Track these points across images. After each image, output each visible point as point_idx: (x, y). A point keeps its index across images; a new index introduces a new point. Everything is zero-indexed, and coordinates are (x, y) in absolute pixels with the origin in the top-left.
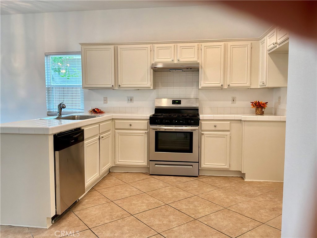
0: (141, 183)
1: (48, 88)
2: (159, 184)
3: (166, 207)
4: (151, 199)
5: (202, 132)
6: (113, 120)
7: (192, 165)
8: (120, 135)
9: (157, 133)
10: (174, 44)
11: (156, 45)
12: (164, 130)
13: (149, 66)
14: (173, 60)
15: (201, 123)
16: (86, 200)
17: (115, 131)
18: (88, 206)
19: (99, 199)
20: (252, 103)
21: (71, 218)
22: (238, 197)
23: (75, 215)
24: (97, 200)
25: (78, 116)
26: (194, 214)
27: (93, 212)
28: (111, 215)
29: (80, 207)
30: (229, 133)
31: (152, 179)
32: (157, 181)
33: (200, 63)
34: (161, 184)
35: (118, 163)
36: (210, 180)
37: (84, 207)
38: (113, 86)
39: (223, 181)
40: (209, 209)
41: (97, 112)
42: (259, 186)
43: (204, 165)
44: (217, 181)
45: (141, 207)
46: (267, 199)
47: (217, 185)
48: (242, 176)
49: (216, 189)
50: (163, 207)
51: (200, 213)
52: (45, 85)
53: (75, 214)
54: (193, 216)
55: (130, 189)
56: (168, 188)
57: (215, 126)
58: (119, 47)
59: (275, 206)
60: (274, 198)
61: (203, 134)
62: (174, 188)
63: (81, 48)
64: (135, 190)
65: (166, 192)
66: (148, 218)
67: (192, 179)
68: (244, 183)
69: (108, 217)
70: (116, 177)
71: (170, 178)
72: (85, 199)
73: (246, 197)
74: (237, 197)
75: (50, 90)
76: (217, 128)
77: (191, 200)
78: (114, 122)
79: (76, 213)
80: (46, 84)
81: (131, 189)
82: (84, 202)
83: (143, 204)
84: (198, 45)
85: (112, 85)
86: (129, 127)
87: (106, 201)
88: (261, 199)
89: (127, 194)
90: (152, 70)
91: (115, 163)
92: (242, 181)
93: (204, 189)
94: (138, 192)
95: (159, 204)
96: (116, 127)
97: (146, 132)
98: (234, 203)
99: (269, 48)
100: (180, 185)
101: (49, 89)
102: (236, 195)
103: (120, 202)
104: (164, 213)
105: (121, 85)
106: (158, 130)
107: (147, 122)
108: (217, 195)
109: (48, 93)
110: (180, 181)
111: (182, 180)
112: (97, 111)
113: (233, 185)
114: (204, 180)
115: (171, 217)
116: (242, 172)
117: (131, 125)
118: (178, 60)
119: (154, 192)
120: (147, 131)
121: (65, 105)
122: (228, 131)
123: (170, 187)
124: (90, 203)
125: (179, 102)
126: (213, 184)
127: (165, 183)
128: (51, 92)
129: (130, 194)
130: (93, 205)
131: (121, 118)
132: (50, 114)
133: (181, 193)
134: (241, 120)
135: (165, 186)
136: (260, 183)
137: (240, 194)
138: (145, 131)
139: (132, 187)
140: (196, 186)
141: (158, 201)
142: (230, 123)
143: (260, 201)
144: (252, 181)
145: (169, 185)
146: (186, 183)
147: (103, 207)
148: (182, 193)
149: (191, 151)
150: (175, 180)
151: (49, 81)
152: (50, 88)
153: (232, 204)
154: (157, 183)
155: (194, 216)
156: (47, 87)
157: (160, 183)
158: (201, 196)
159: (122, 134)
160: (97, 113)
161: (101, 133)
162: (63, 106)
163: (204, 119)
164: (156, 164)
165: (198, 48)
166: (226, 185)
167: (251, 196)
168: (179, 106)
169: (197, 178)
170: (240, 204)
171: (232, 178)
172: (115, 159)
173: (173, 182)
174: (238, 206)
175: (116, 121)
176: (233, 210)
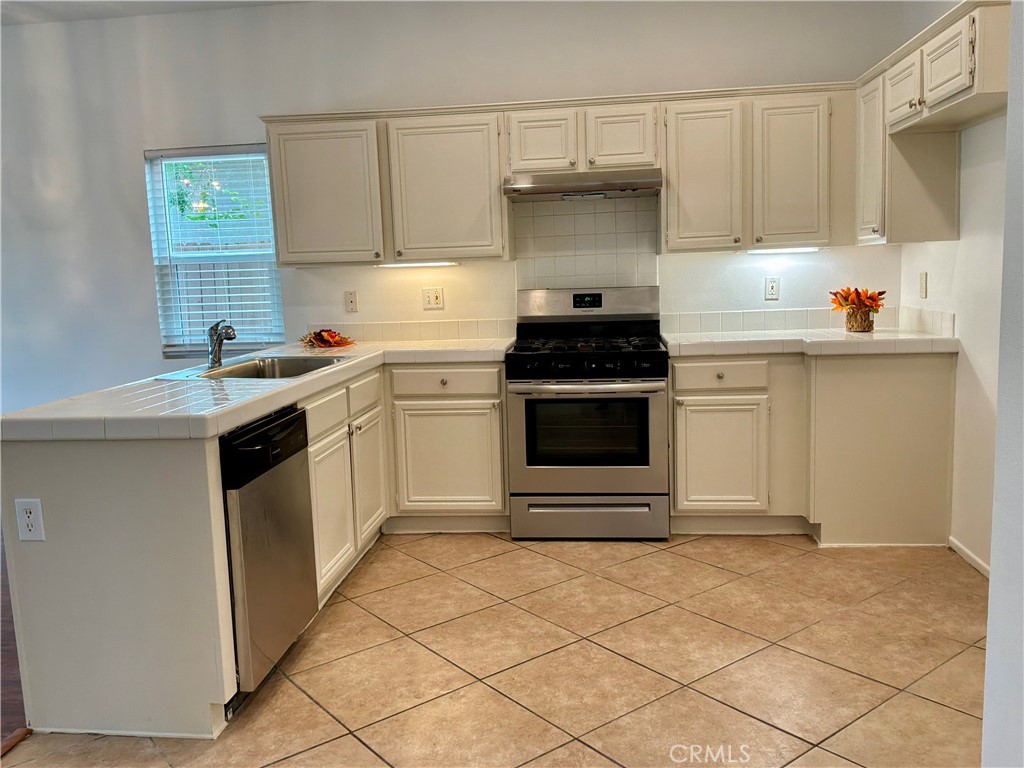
0: (490, 569)
1: (162, 268)
2: (548, 569)
3: (582, 647)
4: (532, 623)
5: (678, 398)
6: (387, 368)
7: (648, 505)
8: (410, 415)
9: (533, 406)
10: (573, 110)
11: (515, 116)
12: (554, 397)
13: (495, 184)
14: (573, 164)
15: (673, 366)
16: (324, 636)
17: (393, 405)
18: (332, 655)
19: (364, 628)
20: (835, 294)
21: (286, 699)
22: (807, 605)
23: (297, 686)
24: (357, 634)
25: (273, 361)
26: (675, 669)
27: (352, 676)
28: (411, 682)
29: (307, 661)
30: (766, 397)
31: (523, 552)
32: (540, 560)
33: (664, 172)
34: (554, 571)
35: (407, 505)
36: (708, 550)
37: (322, 659)
38: (377, 255)
39: (752, 550)
40: (720, 648)
41: (329, 341)
42: (867, 562)
43: (686, 503)
44: (730, 550)
45: (504, 652)
46: (900, 606)
47: (734, 564)
48: (809, 532)
49: (731, 581)
50: (572, 648)
51: (696, 664)
52: (152, 259)
53: (297, 683)
54: (675, 675)
55: (457, 589)
56: (577, 582)
57: (720, 377)
58: (394, 123)
59: (930, 630)
60: (920, 601)
61: (680, 404)
62: (598, 581)
63: (268, 132)
64: (475, 593)
65: (572, 595)
66: (531, 685)
67: (648, 548)
68: (818, 556)
69: (403, 689)
70: (404, 551)
71: (580, 546)
72: (320, 632)
73: (832, 604)
74: (804, 604)
75: (167, 275)
76: (726, 383)
77: (659, 620)
78: (387, 374)
79: (299, 680)
80: (155, 255)
81: (462, 590)
82: (317, 642)
83: (510, 642)
84: (655, 109)
85: (374, 252)
86: (439, 390)
87: (387, 637)
88: (882, 608)
89: (450, 609)
90: (505, 199)
91: (397, 505)
92: (809, 547)
93: (695, 580)
94: (486, 602)
95: (558, 637)
96: (397, 392)
97: (494, 405)
98: (797, 626)
99: (891, 117)
100: (614, 570)
101: (165, 271)
102: (801, 597)
103: (431, 638)
104: (581, 667)
105: (403, 251)
106: (535, 396)
107: (496, 370)
108: (739, 600)
109: (163, 284)
110: (614, 558)
111: (618, 554)
112: (331, 340)
113: (786, 564)
114: (689, 549)
115: (607, 682)
116: (811, 522)
117: (444, 383)
118: (591, 163)
119: (536, 596)
120: (498, 401)
121: (233, 330)
122: (762, 390)
123: (583, 579)
124: (339, 645)
125: (596, 300)
126: (719, 563)
127: (567, 567)
128: (170, 279)
129: (461, 606)
130: (350, 652)
131: (413, 361)
132: (174, 354)
133: (622, 597)
134: (802, 354)
135: (569, 576)
136: (869, 552)
137: (810, 592)
138: (493, 401)
139: (462, 585)
140: (666, 574)
141: (554, 628)
142: (769, 364)
143: (879, 616)
144: (844, 549)
145: (581, 573)
146: (633, 562)
147: (382, 655)
148: (624, 597)
149: (642, 458)
150: (595, 556)
151: (162, 246)
152: (166, 266)
153: (790, 630)
154: (541, 566)
155: (677, 674)
156: (156, 263)
157: (549, 566)
158: (687, 604)
159: (416, 414)
160: (331, 346)
161: (354, 415)
162: (226, 333)
163: (682, 354)
164: (531, 506)
165: (656, 119)
166: (763, 564)
167: (847, 599)
168: (595, 311)
169: (668, 545)
170: (816, 627)
171: (777, 540)
172: (397, 491)
173: (591, 560)
174: (812, 634)
175: (394, 371)
176: (799, 649)
